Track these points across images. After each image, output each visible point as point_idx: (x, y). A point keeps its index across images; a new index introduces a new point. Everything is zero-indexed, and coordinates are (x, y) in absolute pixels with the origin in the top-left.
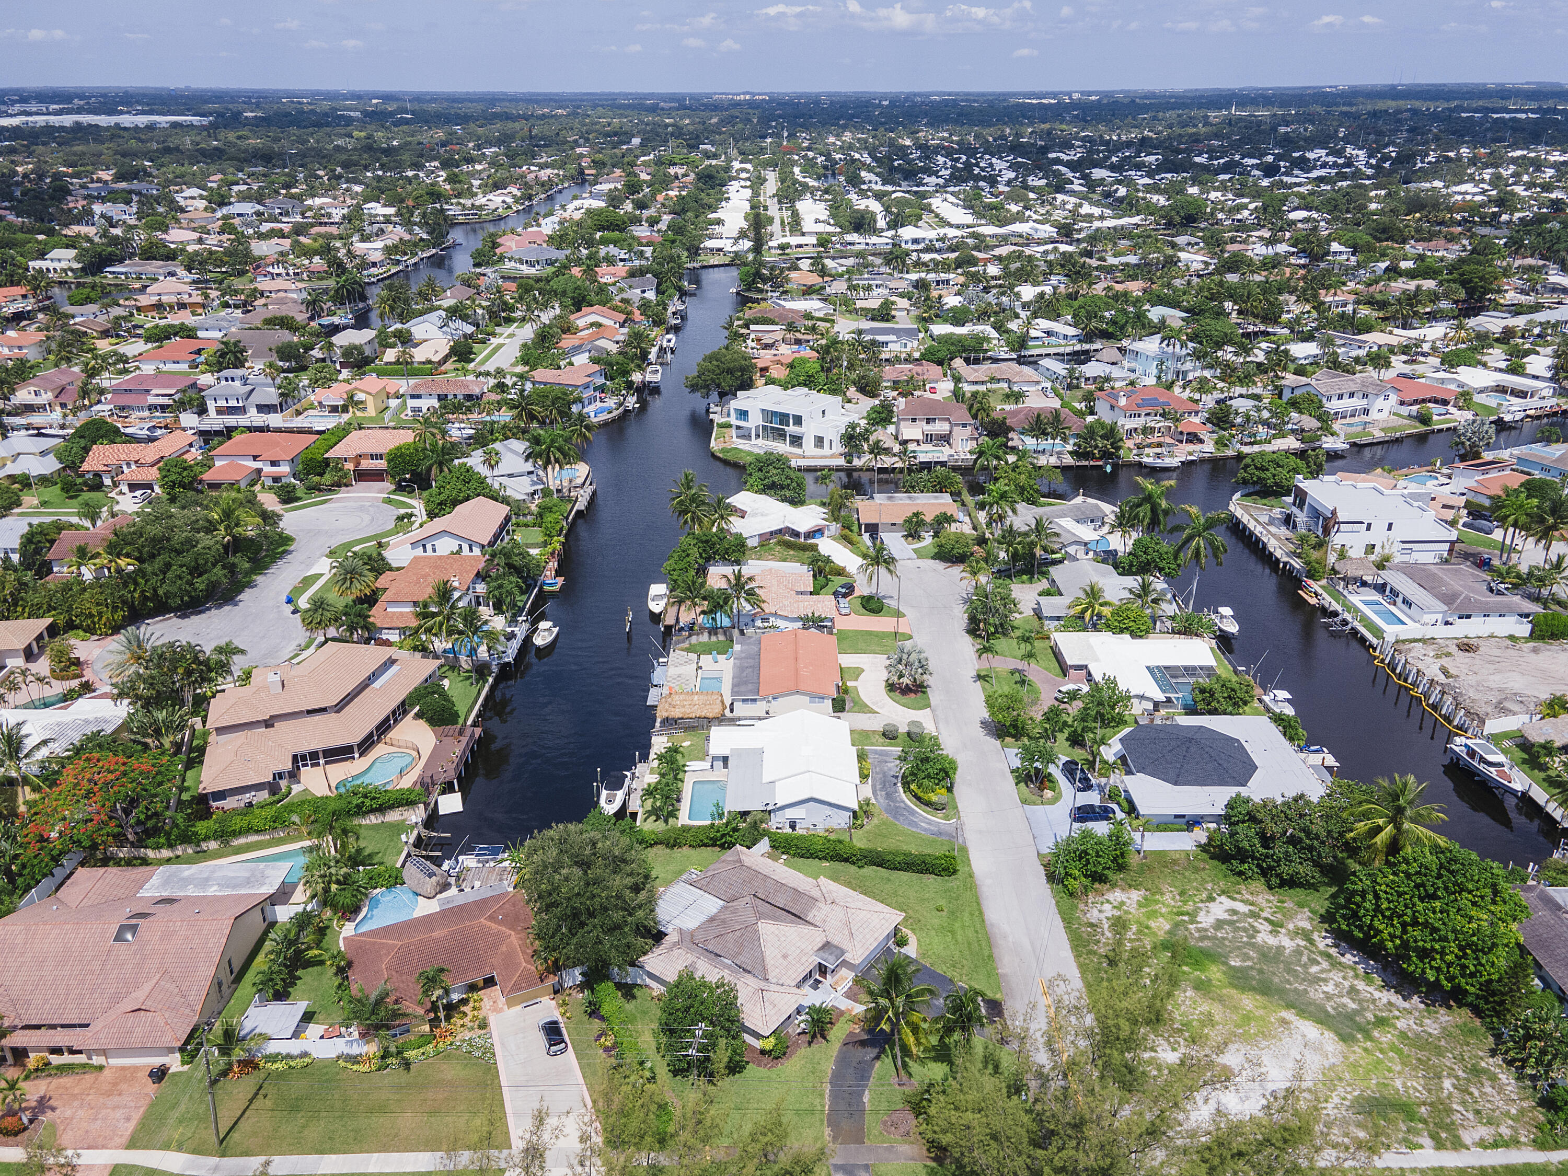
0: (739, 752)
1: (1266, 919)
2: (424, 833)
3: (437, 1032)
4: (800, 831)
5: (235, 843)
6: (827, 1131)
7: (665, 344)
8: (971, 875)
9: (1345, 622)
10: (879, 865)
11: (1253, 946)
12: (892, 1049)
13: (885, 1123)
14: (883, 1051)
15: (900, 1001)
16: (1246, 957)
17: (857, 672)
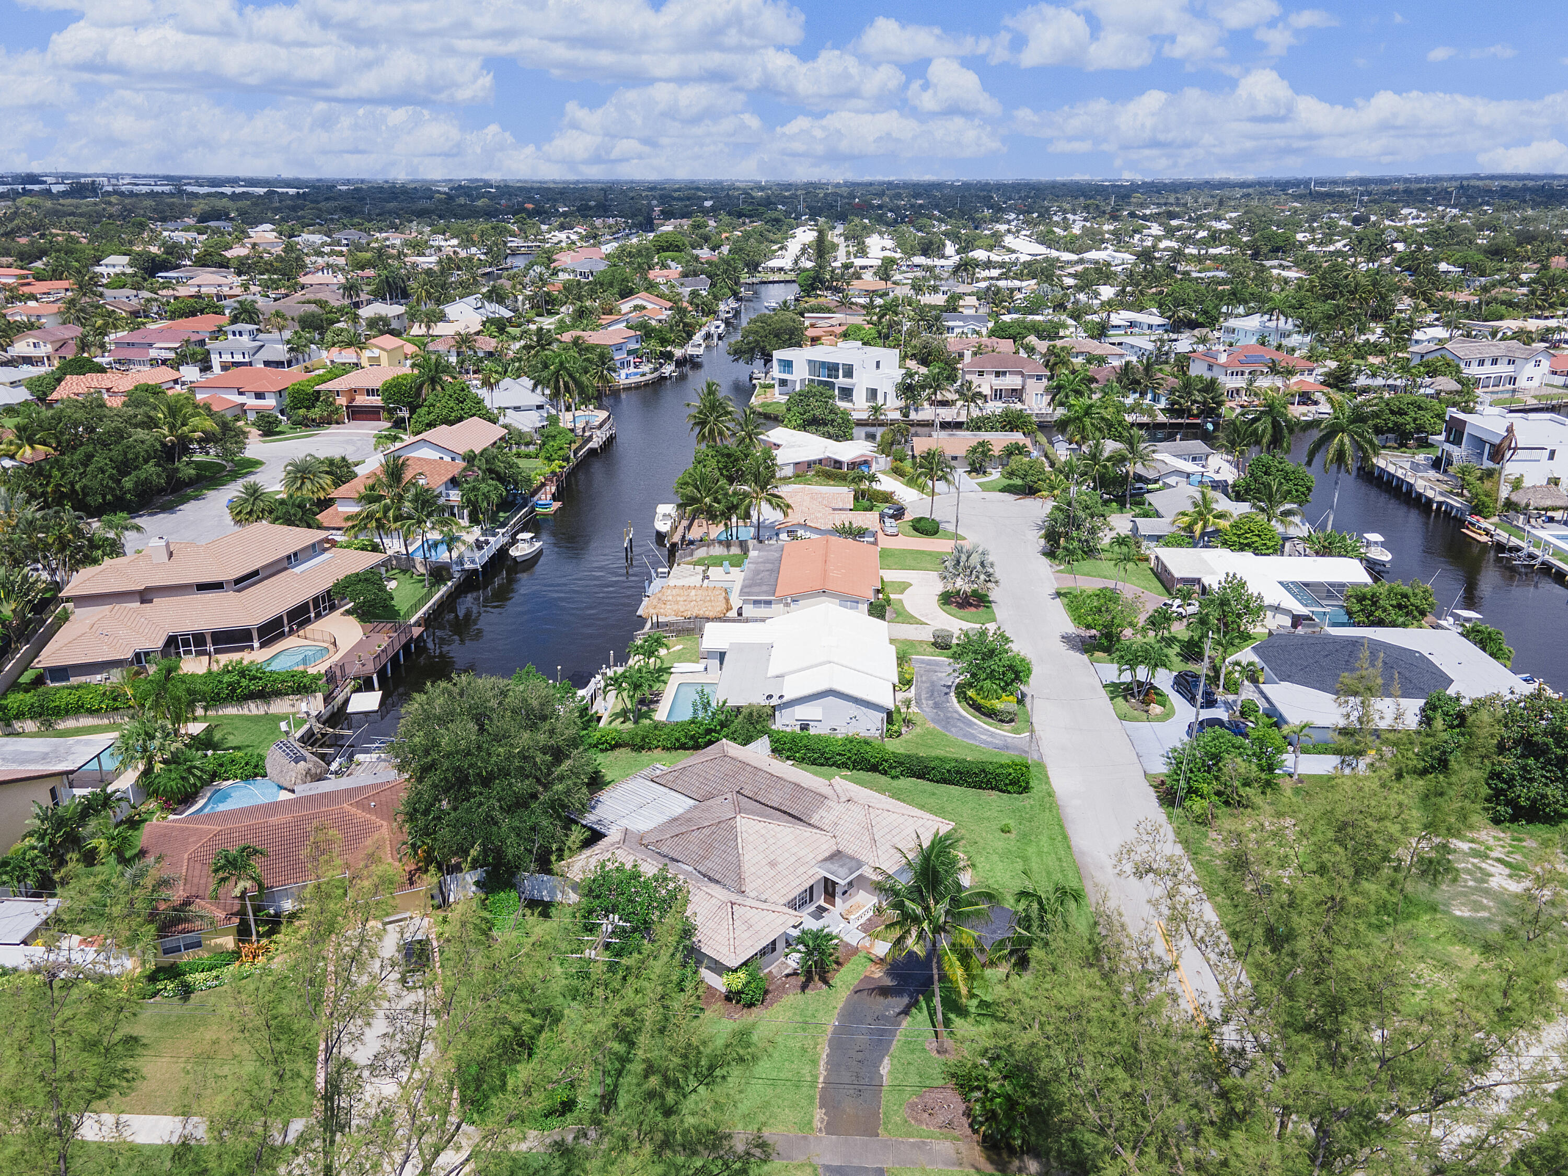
0: (740, 647)
1: (1499, 860)
2: (317, 727)
3: (246, 948)
4: (812, 731)
5: (61, 726)
6: (819, 1116)
7: (713, 330)
8: (1050, 794)
9: (1532, 556)
10: (921, 776)
11: (1487, 892)
12: (928, 1001)
13: (913, 1106)
14: (914, 1003)
15: (940, 910)
16: (1477, 906)
17: (903, 587)
